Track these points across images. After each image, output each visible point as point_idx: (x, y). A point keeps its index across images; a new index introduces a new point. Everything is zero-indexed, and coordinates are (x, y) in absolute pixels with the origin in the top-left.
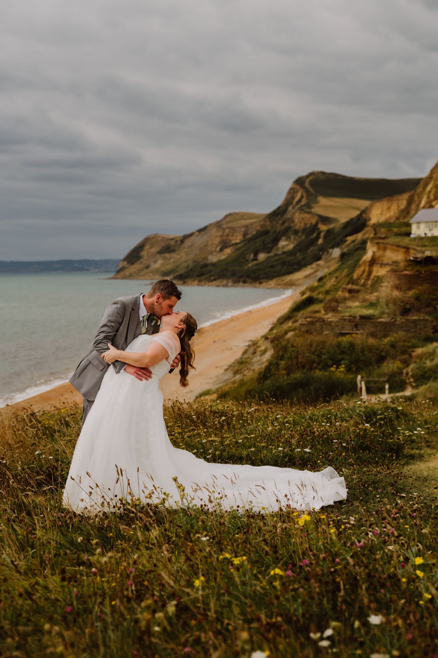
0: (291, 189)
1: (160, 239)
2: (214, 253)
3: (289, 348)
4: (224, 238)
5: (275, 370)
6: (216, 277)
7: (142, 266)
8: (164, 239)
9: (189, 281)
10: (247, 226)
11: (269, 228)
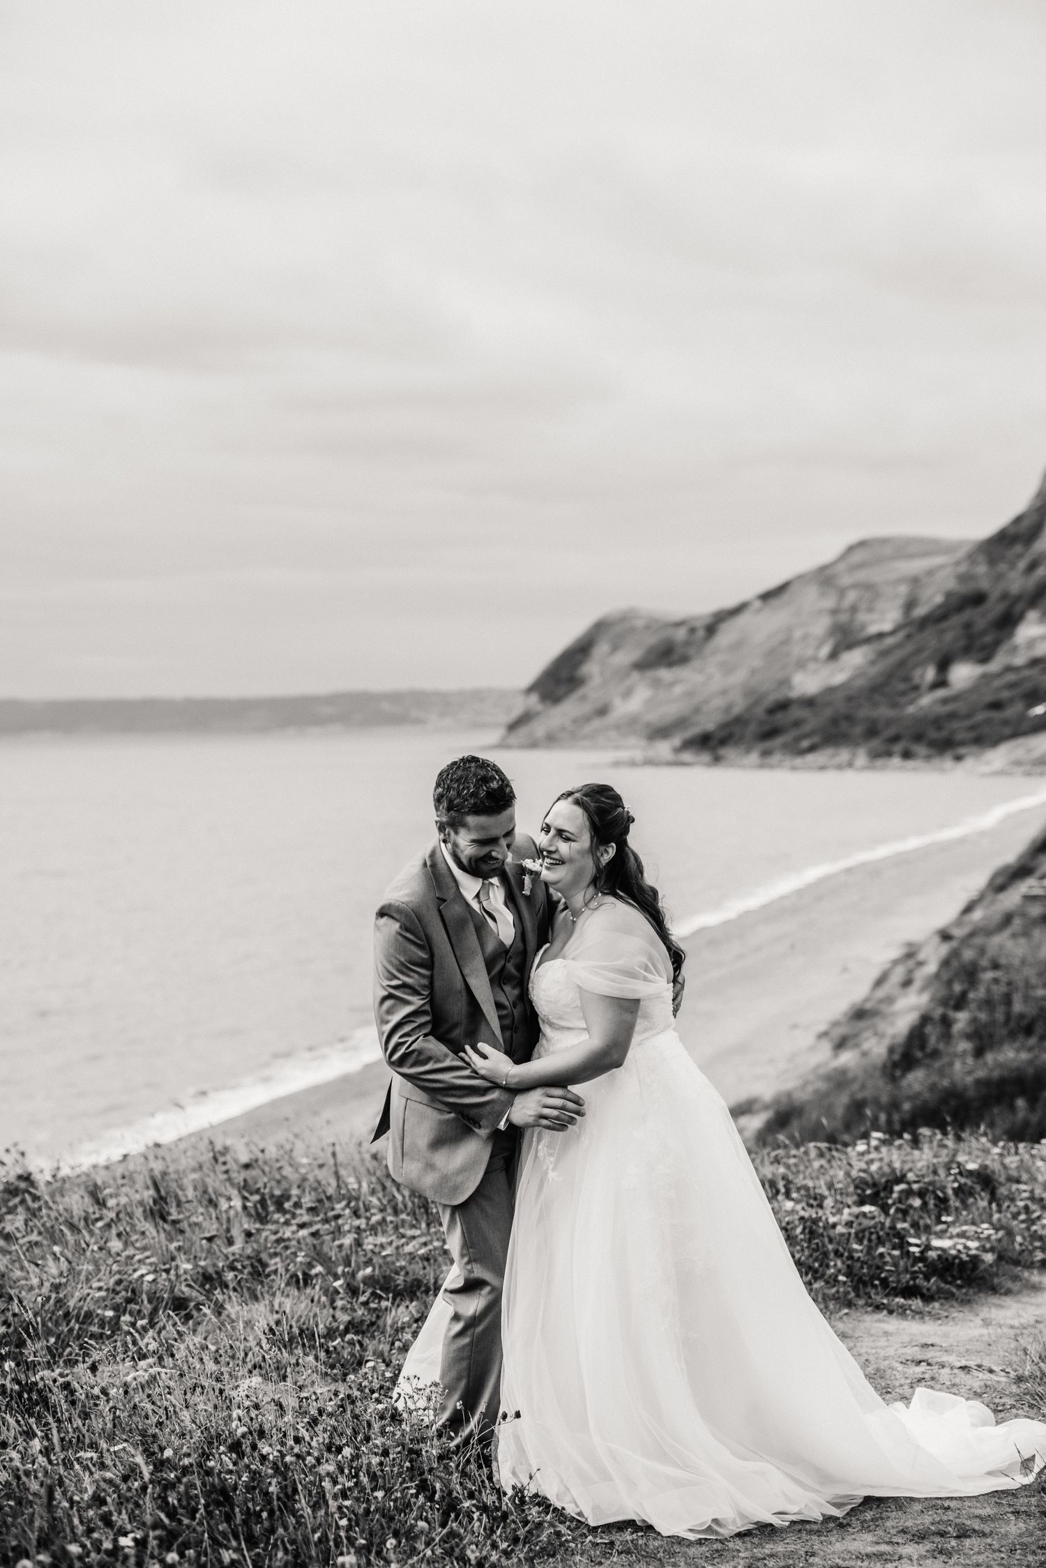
1: (640, 623)
2: (812, 666)
3: (984, 970)
4: (843, 618)
5: (938, 1042)
7: (587, 708)
8: (653, 624)
9: (729, 752)
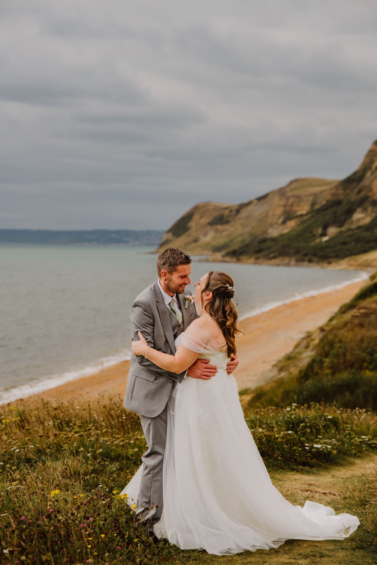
0: (371, 151)
1: (211, 208)
2: (276, 226)
3: (336, 343)
4: (288, 208)
5: (318, 369)
6: (276, 254)
7: (190, 239)
8: (216, 208)
10: (315, 195)
11: (341, 197)
